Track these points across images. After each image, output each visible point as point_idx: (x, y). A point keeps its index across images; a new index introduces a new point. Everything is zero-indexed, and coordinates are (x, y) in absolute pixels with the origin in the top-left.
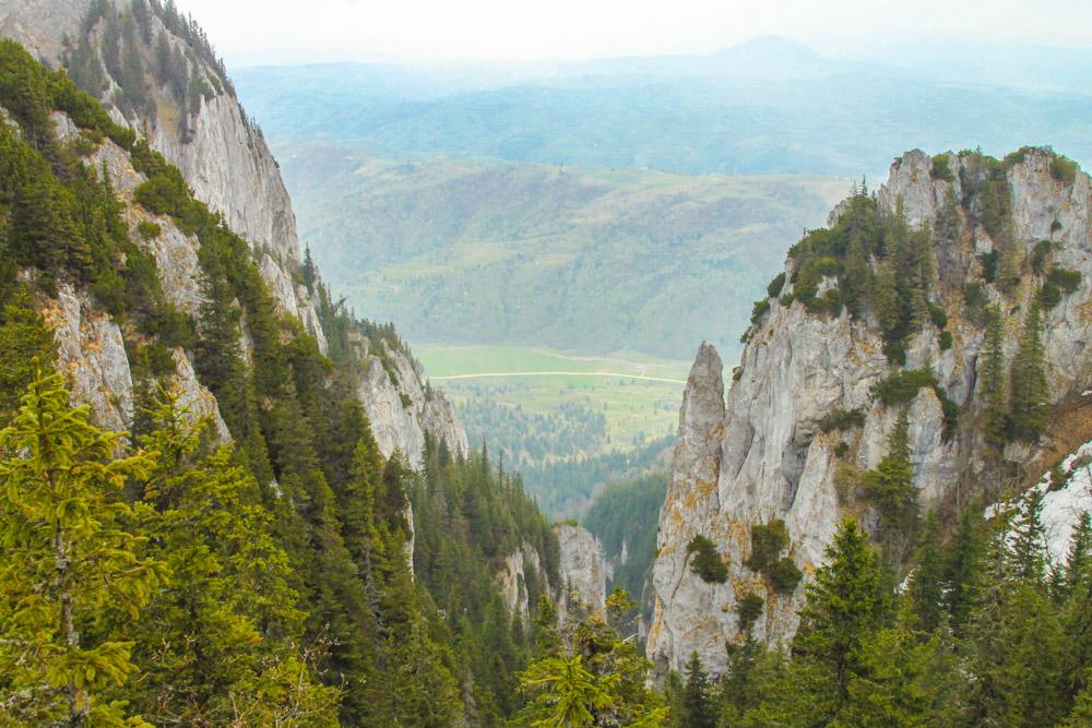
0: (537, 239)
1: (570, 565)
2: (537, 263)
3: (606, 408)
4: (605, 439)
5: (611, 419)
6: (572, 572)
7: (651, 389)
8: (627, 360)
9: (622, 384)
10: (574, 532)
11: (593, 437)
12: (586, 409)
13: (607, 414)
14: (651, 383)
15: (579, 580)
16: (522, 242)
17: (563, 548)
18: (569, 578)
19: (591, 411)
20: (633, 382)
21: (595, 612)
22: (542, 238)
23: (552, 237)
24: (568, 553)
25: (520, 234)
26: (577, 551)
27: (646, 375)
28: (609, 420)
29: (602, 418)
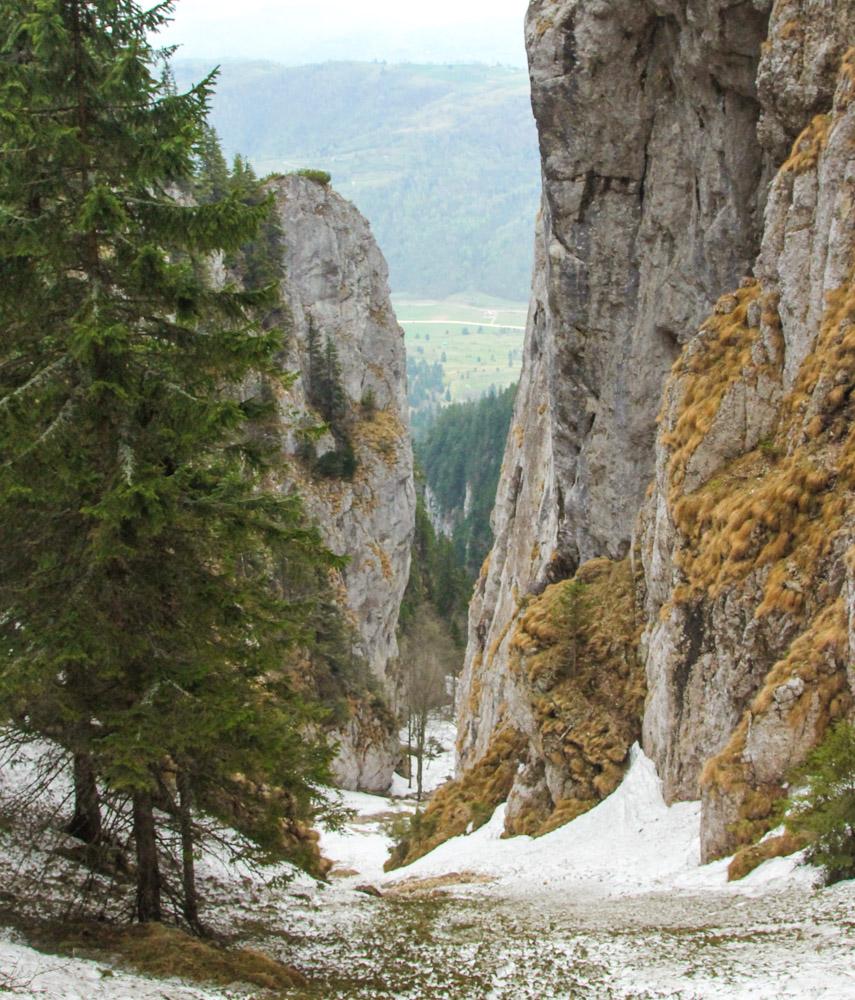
0: (353, 154)
1: (314, 286)
2: (353, 183)
3: (444, 360)
4: (444, 395)
5: (450, 371)
6: (319, 307)
7: (505, 338)
8: (472, 304)
9: (465, 332)
10: (321, 199)
11: (427, 391)
12: (417, 361)
13: (445, 366)
14: (503, 331)
15: (337, 330)
16: (333, 159)
17: (291, 237)
18: (310, 318)
19: (424, 362)
20: (480, 330)
21: (380, 416)
22: (359, 153)
23: (373, 151)
24: (307, 252)
25: (331, 148)
26: (330, 249)
27: (496, 323)
28: (449, 373)
29: (438, 370)
